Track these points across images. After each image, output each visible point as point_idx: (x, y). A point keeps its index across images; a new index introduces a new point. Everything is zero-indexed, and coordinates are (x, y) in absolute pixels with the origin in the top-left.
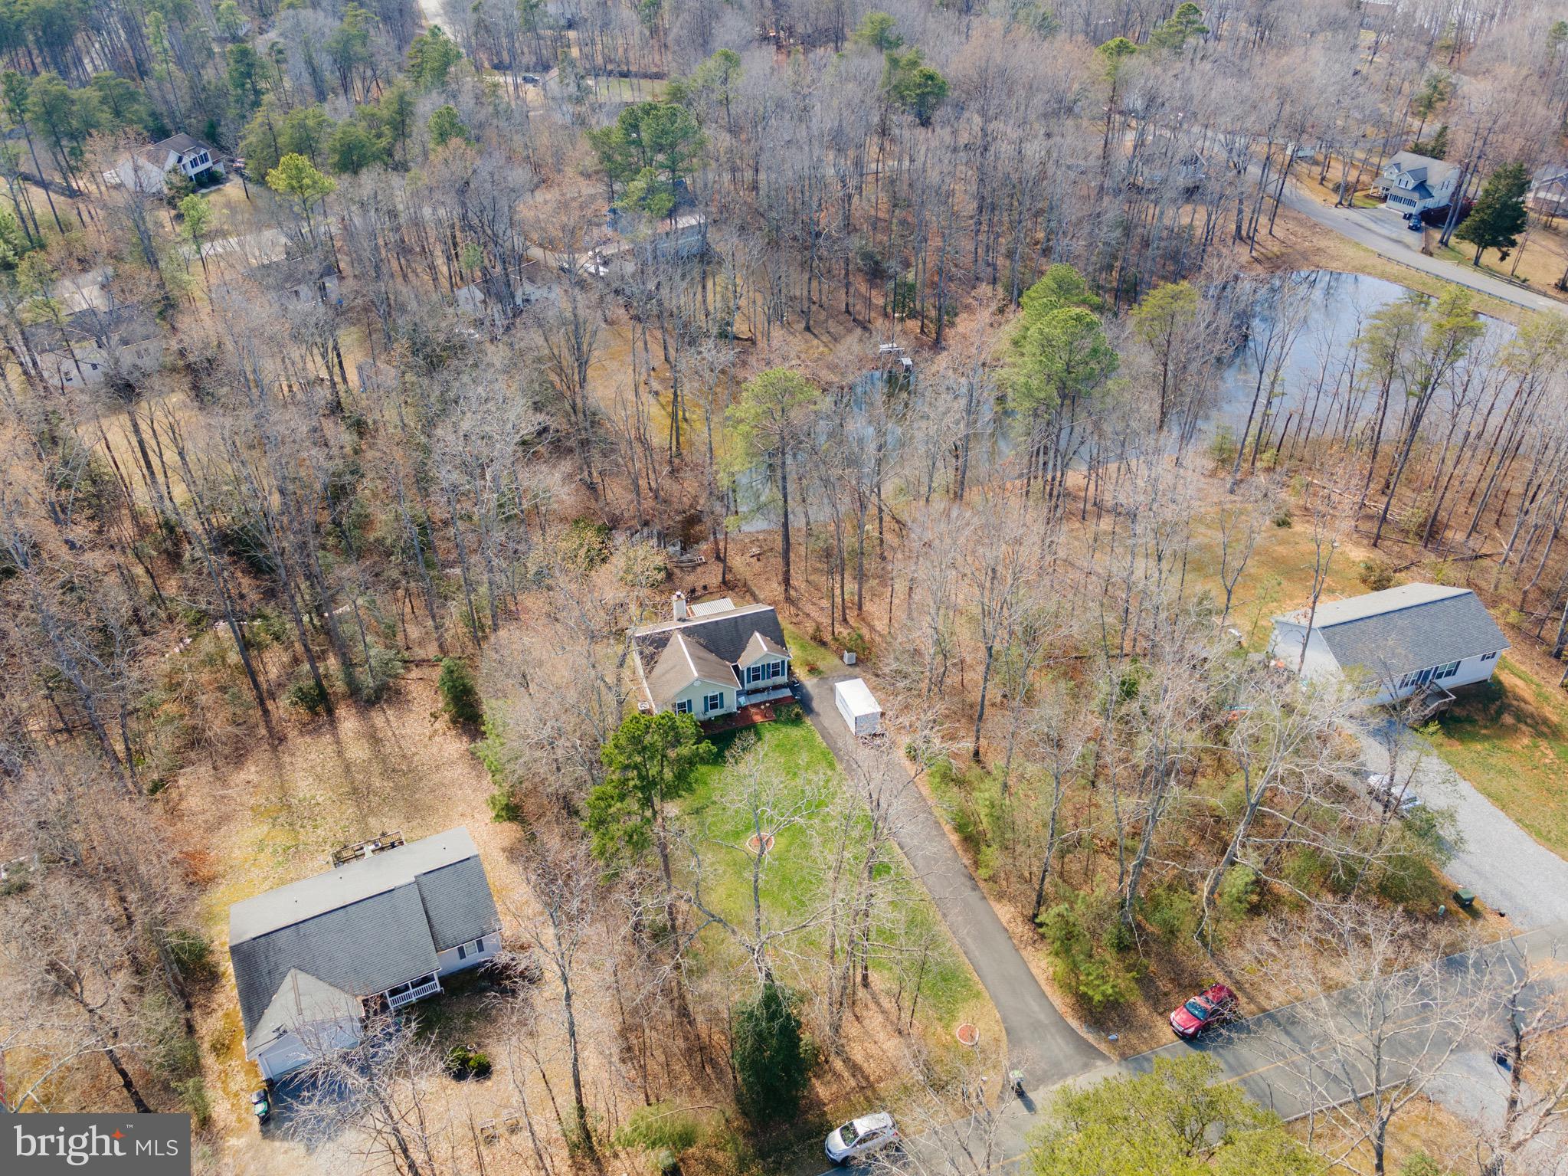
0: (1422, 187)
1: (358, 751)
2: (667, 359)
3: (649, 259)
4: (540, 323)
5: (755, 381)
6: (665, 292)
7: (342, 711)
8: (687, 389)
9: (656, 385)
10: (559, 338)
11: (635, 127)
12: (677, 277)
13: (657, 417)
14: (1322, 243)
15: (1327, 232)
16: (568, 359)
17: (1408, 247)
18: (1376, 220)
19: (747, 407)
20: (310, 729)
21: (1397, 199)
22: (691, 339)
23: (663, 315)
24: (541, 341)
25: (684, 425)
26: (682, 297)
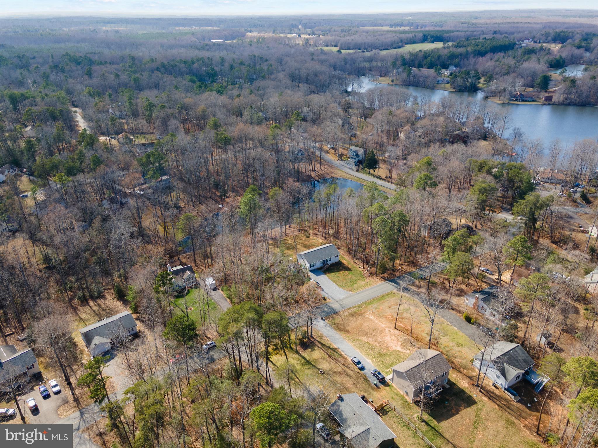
0: (357, 155)
1: (95, 308)
2: (162, 214)
3: (155, 190)
4: (129, 209)
5: (182, 217)
6: (160, 198)
7: (90, 301)
8: (167, 220)
9: (160, 221)
10: (134, 211)
11: (149, 157)
12: (163, 194)
13: (161, 229)
14: (332, 170)
15: (334, 168)
16: (136, 217)
17: (353, 170)
18: (347, 164)
19: (181, 223)
20: (82, 305)
21: (352, 158)
22: (167, 208)
23: (160, 203)
24: (130, 213)
25: (168, 230)
26: (165, 199)
